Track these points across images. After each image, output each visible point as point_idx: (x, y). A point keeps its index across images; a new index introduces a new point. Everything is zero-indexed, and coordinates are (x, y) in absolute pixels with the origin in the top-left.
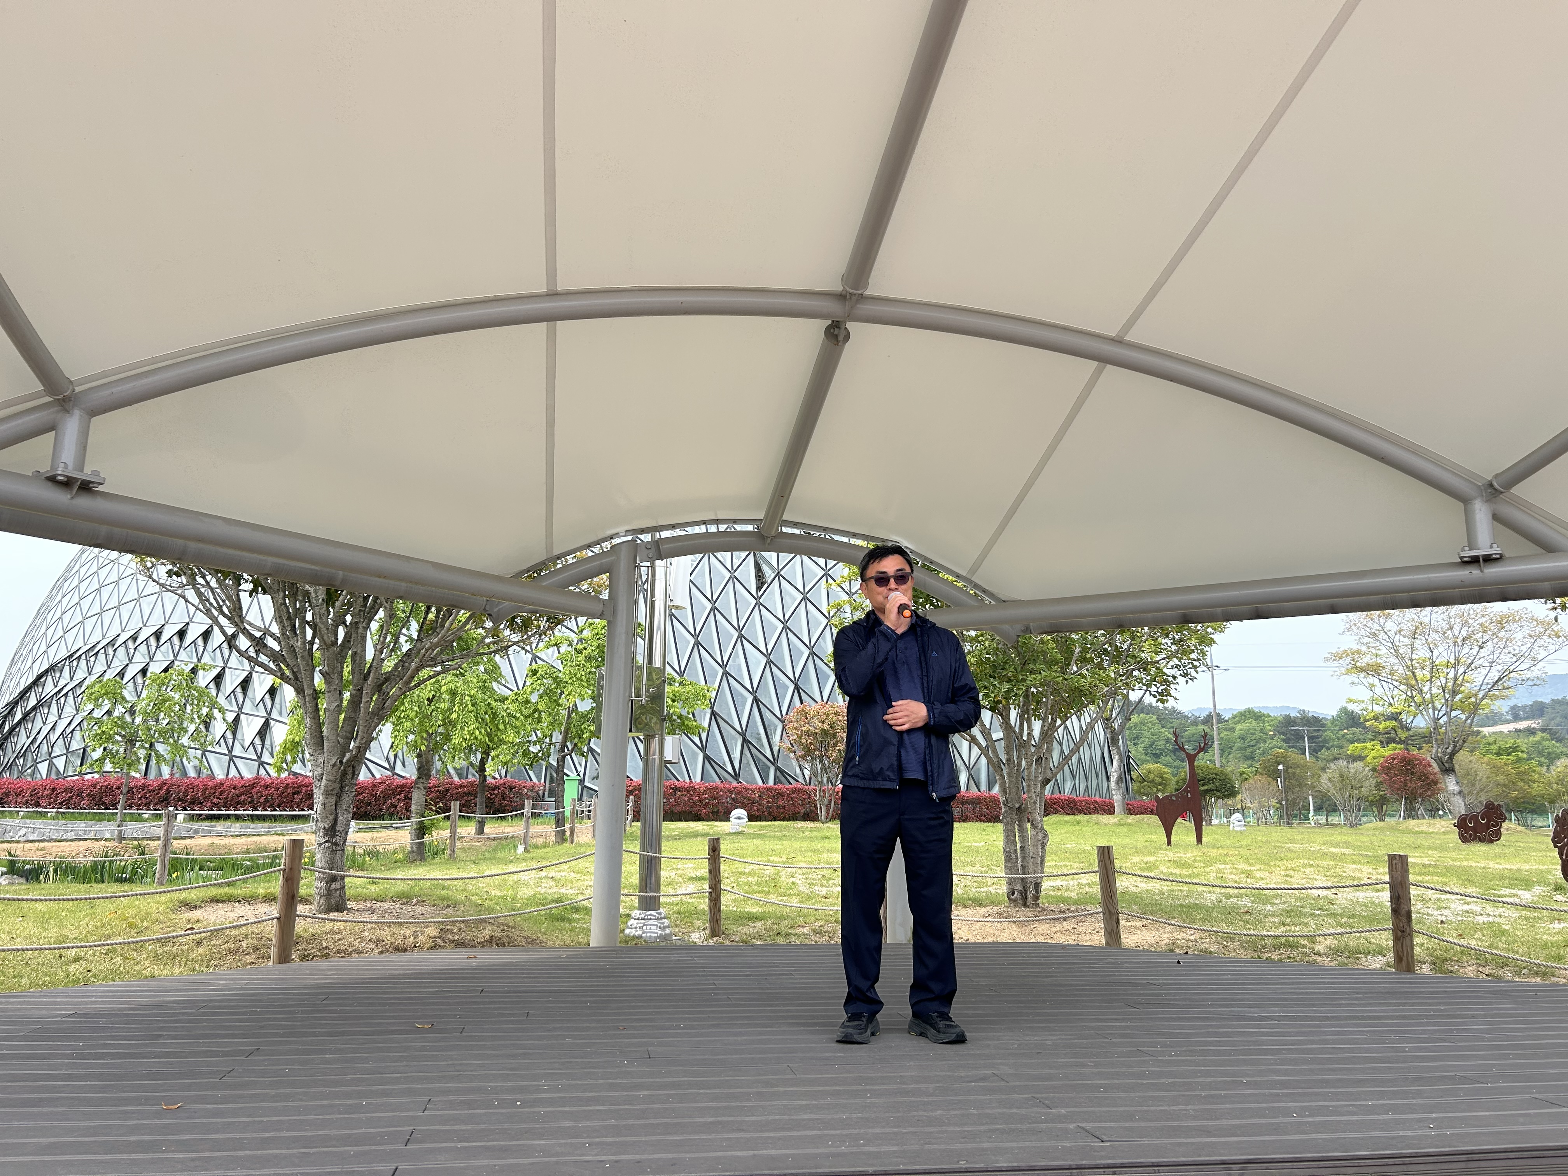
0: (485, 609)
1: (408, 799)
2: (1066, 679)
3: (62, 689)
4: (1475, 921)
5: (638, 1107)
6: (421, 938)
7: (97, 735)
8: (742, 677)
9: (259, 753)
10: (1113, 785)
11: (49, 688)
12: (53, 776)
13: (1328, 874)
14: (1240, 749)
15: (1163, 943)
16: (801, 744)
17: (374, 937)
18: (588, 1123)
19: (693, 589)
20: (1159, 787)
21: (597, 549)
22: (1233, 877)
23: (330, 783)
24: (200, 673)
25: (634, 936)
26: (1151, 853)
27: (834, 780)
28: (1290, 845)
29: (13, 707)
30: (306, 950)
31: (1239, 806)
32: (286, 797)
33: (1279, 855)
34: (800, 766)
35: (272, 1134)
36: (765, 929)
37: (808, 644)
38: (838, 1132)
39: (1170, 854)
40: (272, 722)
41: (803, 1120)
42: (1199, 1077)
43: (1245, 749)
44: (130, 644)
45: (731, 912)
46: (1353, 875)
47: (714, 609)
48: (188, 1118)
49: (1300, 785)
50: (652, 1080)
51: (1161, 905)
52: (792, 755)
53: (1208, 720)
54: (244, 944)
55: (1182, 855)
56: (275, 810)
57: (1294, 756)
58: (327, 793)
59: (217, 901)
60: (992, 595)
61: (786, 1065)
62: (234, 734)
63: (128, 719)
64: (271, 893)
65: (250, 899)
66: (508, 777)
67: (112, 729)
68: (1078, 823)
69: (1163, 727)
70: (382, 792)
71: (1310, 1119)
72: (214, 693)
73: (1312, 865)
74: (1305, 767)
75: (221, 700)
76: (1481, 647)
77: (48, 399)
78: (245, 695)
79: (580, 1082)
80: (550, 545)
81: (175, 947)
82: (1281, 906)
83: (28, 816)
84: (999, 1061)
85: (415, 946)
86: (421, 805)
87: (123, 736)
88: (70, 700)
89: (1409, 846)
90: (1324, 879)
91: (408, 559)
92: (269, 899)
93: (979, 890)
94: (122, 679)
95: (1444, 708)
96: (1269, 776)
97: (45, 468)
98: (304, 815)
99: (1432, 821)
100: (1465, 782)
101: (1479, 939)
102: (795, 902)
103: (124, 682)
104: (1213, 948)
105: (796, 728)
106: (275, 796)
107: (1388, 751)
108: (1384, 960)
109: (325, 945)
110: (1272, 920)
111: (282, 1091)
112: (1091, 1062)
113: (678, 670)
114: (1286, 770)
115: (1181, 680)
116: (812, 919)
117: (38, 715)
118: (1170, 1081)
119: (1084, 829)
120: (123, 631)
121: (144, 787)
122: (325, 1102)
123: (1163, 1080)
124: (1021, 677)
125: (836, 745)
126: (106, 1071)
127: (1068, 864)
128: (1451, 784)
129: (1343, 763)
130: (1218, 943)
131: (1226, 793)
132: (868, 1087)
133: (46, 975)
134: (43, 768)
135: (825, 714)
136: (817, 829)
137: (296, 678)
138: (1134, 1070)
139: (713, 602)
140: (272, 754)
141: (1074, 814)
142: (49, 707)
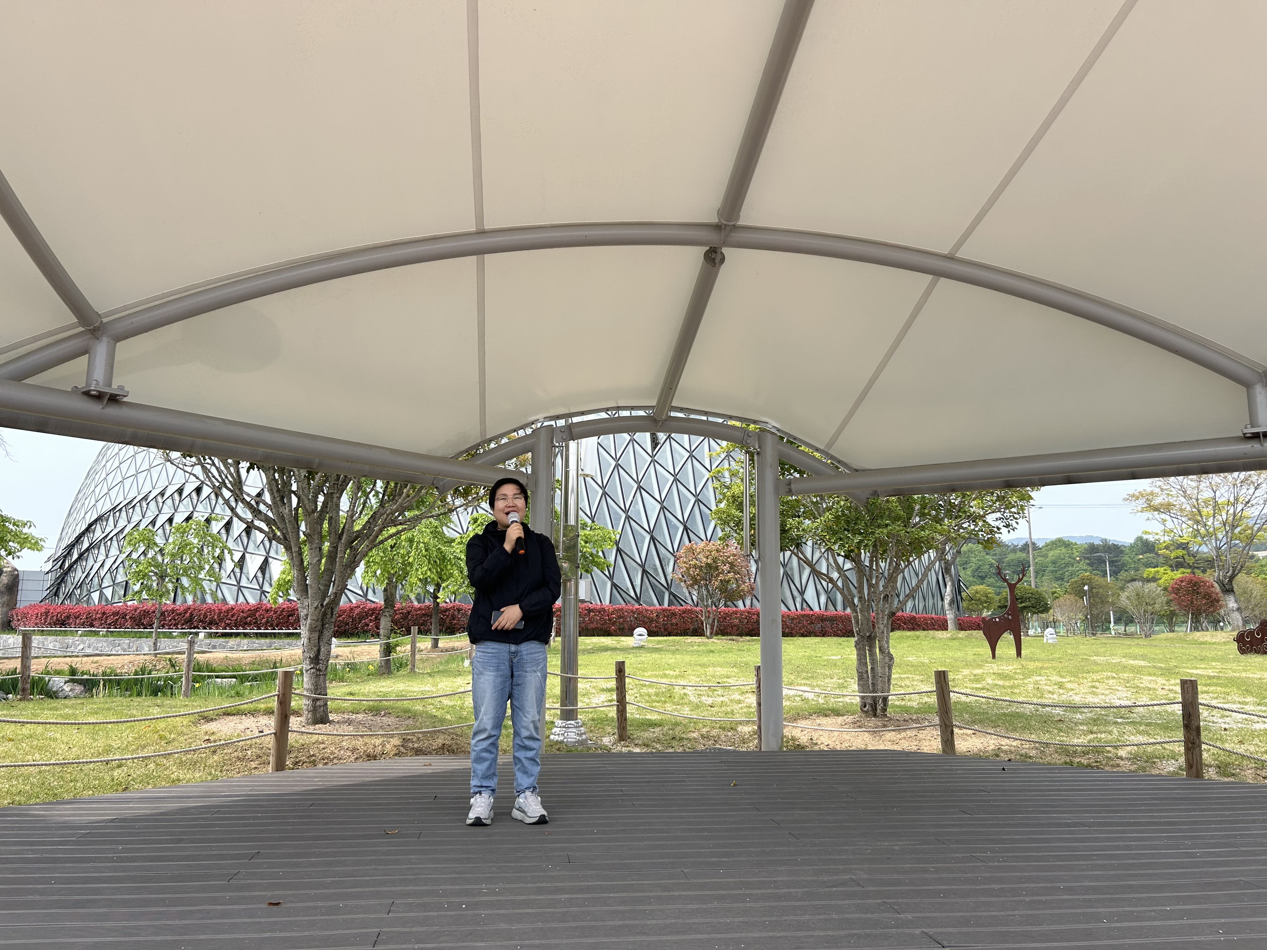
0: (433, 483)
1: (377, 619)
2: (908, 533)
3: (108, 534)
4: (1253, 728)
5: (561, 910)
6: (388, 746)
7: (136, 572)
8: (641, 519)
9: (261, 583)
10: (947, 606)
11: (98, 534)
12: (104, 603)
13: (1128, 685)
14: (1052, 571)
15: (990, 748)
16: (689, 575)
17: (350, 746)
18: (520, 926)
19: (601, 449)
20: (985, 605)
21: (521, 433)
22: (1048, 687)
23: (314, 622)
24: (213, 523)
25: (557, 741)
26: (980, 666)
27: (717, 604)
28: (1095, 658)
29: (71, 549)
30: (297, 757)
31: (1051, 619)
32: (282, 619)
33: (1086, 668)
34: (690, 593)
35: (268, 935)
36: (663, 734)
37: (694, 493)
38: (723, 936)
39: (995, 667)
40: (270, 560)
41: (694, 924)
42: (1023, 883)
43: (1056, 571)
44: (159, 499)
45: (635, 719)
46: (1149, 686)
47: (617, 466)
48: (202, 919)
49: (1102, 602)
50: (571, 884)
51: (988, 713)
52: (682, 584)
53: (1025, 547)
54: (249, 752)
55: (1005, 668)
56: (274, 629)
57: (1098, 580)
58: (311, 630)
59: (228, 714)
60: (845, 465)
61: (680, 870)
62: (241, 569)
63: (159, 558)
64: (271, 708)
65: (253, 713)
66: (457, 602)
67: (147, 568)
68: (918, 637)
69: (987, 554)
70: (357, 614)
71: (1118, 925)
72: (224, 536)
73: (1114, 678)
74: (1107, 587)
75: (231, 544)
76: (1256, 489)
77: (81, 329)
78: (249, 538)
79: (513, 886)
80: (483, 431)
81: (196, 755)
82: (1089, 715)
83: (85, 634)
84: (855, 866)
85: (383, 753)
86: (387, 629)
87: (156, 574)
88: (115, 543)
89: (1196, 657)
90: (1125, 689)
91: (370, 447)
92: (269, 712)
93: (837, 700)
94: (154, 526)
95: (1225, 539)
96: (1076, 595)
97: (82, 385)
98: (297, 633)
99: (1214, 633)
100: (1242, 599)
101: (1257, 745)
102: (686, 711)
103: (155, 530)
104: (1033, 753)
105: (685, 563)
106: (274, 618)
107: (1178, 575)
108: (1176, 763)
109: (312, 753)
110: (1081, 728)
111: (277, 893)
112: (932, 867)
113: (590, 515)
114: (1091, 589)
115: (1004, 530)
116: (701, 725)
117: (91, 554)
118: (999, 886)
119: (923, 643)
120: (154, 488)
121: (173, 611)
122: (310, 904)
123: (993, 886)
124: (870, 531)
125: (718, 575)
126: (139, 874)
127: (910, 676)
128: (1232, 603)
129: (1138, 584)
130: (1037, 749)
131: (1040, 609)
132: (747, 892)
133: (95, 780)
134: (95, 596)
135: (708, 551)
136: (705, 644)
137: (285, 538)
138: (969, 875)
139: (617, 460)
140: (271, 585)
141: (913, 629)
142: (99, 548)
